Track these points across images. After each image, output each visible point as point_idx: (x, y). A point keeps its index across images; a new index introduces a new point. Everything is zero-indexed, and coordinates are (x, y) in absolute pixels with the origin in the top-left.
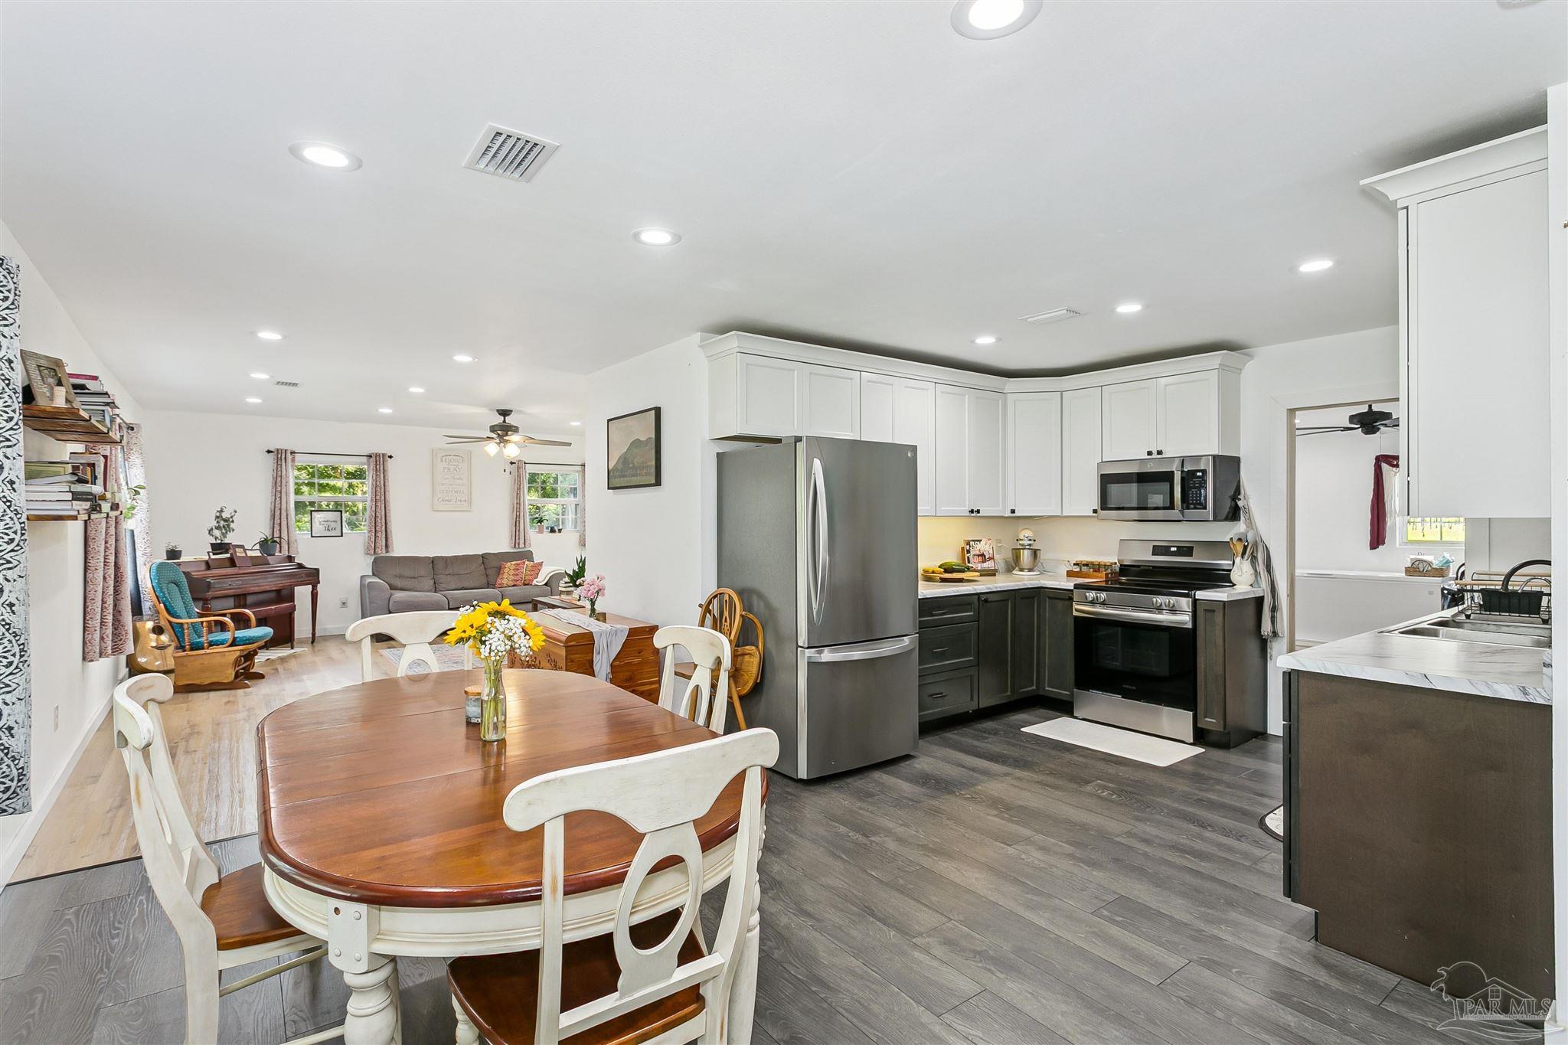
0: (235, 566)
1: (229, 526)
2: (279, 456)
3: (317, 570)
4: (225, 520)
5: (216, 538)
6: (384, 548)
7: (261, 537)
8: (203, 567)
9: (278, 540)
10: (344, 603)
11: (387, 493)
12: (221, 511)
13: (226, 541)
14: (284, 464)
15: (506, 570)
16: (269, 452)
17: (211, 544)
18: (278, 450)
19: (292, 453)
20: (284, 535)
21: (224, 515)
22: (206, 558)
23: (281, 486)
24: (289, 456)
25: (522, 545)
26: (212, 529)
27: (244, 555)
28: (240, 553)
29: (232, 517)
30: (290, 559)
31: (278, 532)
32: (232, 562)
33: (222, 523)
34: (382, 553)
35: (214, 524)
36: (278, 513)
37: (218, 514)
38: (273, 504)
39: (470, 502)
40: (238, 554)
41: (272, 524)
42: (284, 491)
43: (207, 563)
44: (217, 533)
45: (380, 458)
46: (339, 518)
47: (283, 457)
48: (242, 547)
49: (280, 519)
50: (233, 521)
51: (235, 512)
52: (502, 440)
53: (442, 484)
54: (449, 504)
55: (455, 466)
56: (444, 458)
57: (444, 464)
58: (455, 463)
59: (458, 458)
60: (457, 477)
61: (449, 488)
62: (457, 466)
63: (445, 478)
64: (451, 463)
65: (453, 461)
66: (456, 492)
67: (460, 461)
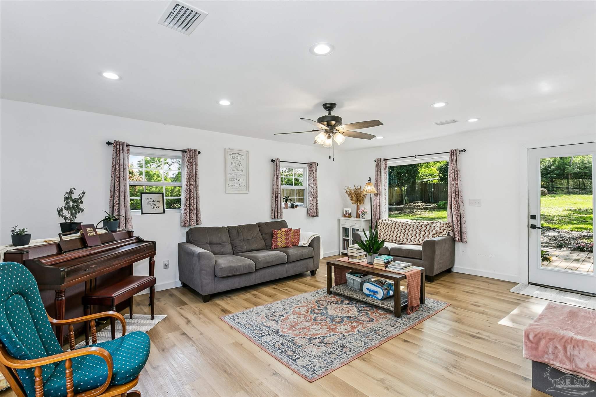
0: (87, 247)
1: (78, 206)
2: (118, 147)
3: (154, 243)
4: (74, 201)
5: (66, 218)
6: (195, 221)
7: (104, 216)
8: (54, 251)
9: (117, 217)
10: (166, 265)
11: (197, 180)
12: (71, 192)
13: (76, 220)
14: (122, 154)
15: (279, 236)
16: (109, 143)
17: (61, 224)
18: (117, 142)
19: (128, 145)
20: (123, 213)
21: (74, 196)
22: (57, 239)
23: (119, 172)
24: (126, 148)
25: (279, 217)
26: (62, 210)
27: (94, 234)
28: (90, 232)
29: (80, 198)
30: (130, 234)
31: (117, 211)
32: (83, 242)
33: (71, 204)
34: (194, 226)
35: (63, 204)
36: (116, 195)
37: (67, 195)
38: (113, 187)
39: (247, 187)
40: (89, 234)
41: (112, 203)
42: (122, 176)
43: (58, 246)
44: (66, 213)
45: (193, 153)
46: (162, 199)
47: (121, 148)
48: (92, 226)
49: (119, 200)
50: (81, 202)
51: (84, 193)
52: (331, 131)
53: (231, 174)
54: (235, 189)
55: (239, 162)
56: (232, 155)
57: (232, 160)
58: (238, 159)
59: (240, 156)
60: (240, 169)
61: (235, 177)
62: (240, 161)
63: (232, 170)
64: (236, 159)
65: (237, 158)
66: (239, 180)
67: (242, 158)
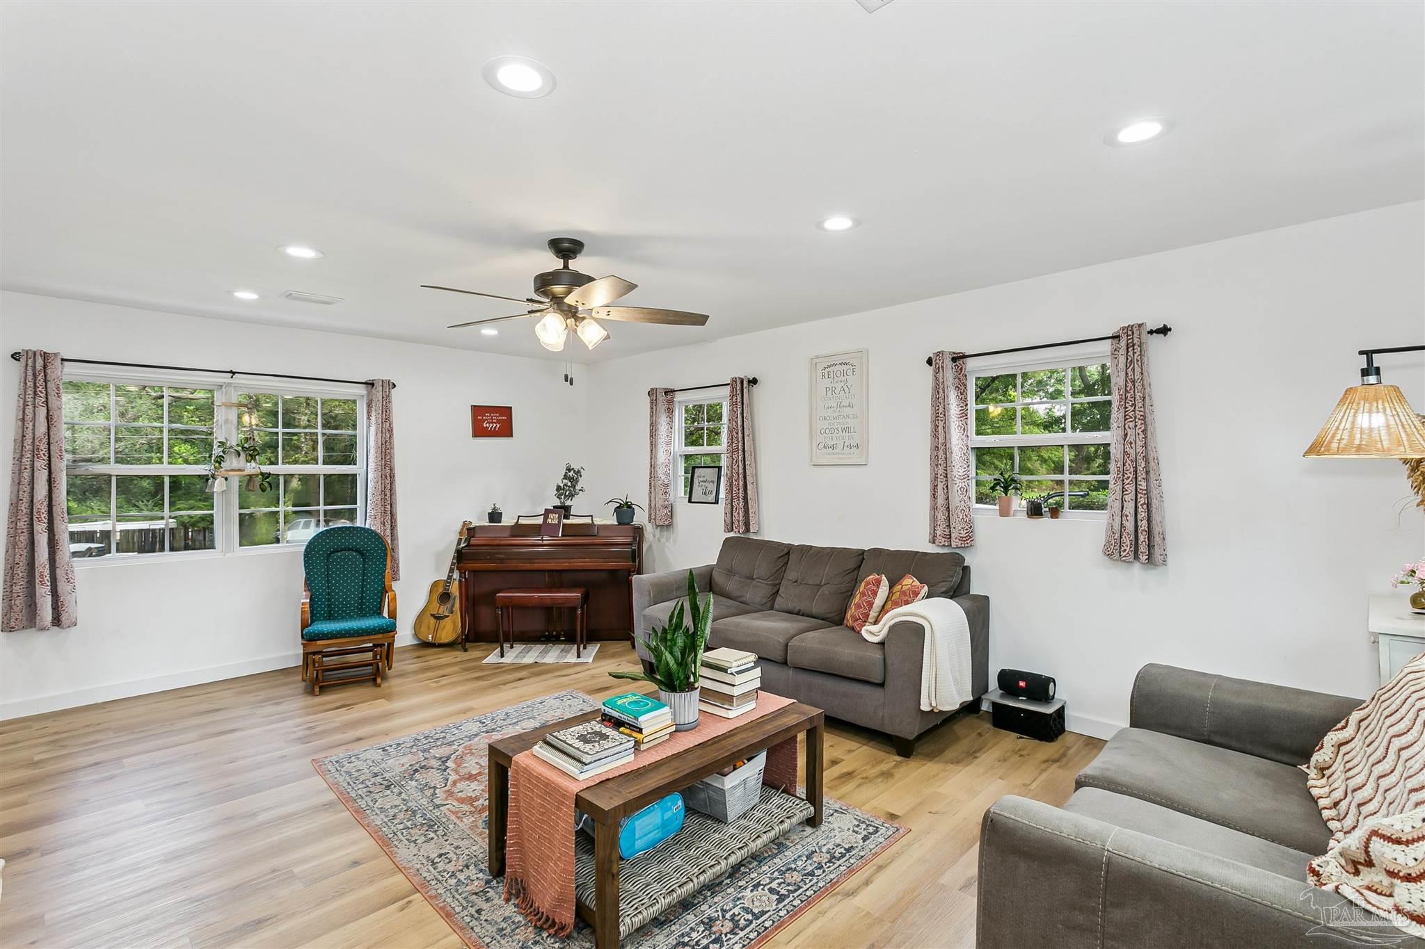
8: (507, 533)
27: (556, 522)
28: (551, 519)
39: (864, 447)
40: (549, 521)
43: (512, 529)
46: (717, 477)
53: (825, 418)
54: (833, 454)
55: (842, 384)
56: (826, 371)
57: (827, 382)
58: (842, 378)
59: (845, 367)
60: (845, 403)
61: (834, 424)
62: (846, 382)
63: (828, 408)
64: (836, 379)
65: (838, 374)
66: (844, 430)
67: (850, 373)
